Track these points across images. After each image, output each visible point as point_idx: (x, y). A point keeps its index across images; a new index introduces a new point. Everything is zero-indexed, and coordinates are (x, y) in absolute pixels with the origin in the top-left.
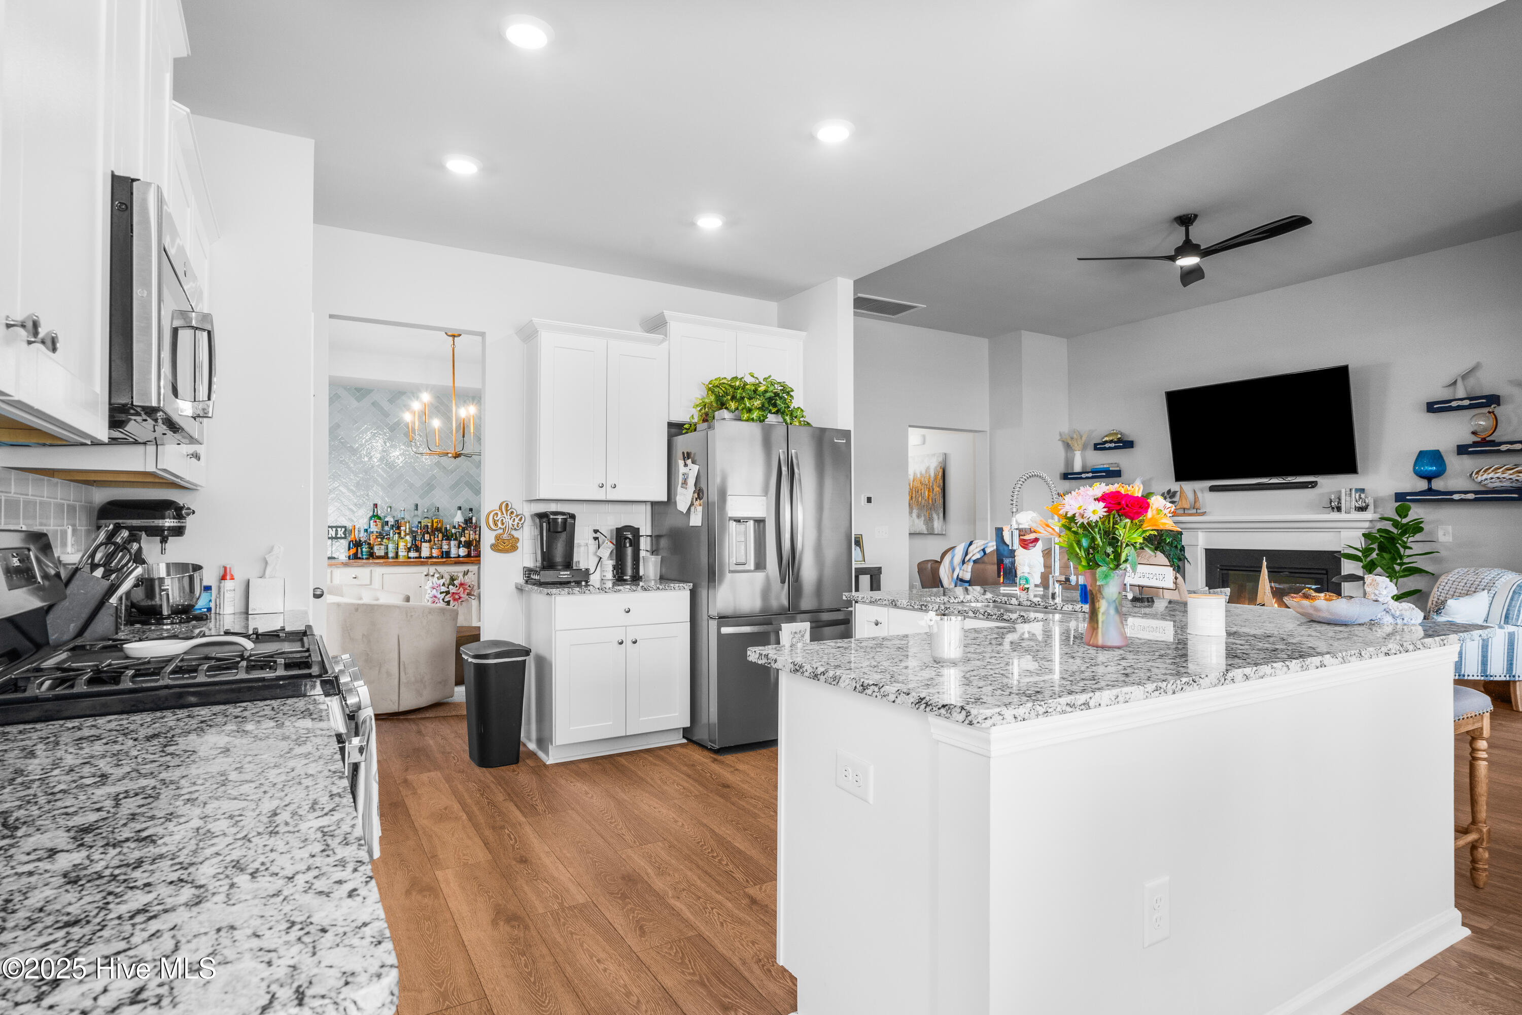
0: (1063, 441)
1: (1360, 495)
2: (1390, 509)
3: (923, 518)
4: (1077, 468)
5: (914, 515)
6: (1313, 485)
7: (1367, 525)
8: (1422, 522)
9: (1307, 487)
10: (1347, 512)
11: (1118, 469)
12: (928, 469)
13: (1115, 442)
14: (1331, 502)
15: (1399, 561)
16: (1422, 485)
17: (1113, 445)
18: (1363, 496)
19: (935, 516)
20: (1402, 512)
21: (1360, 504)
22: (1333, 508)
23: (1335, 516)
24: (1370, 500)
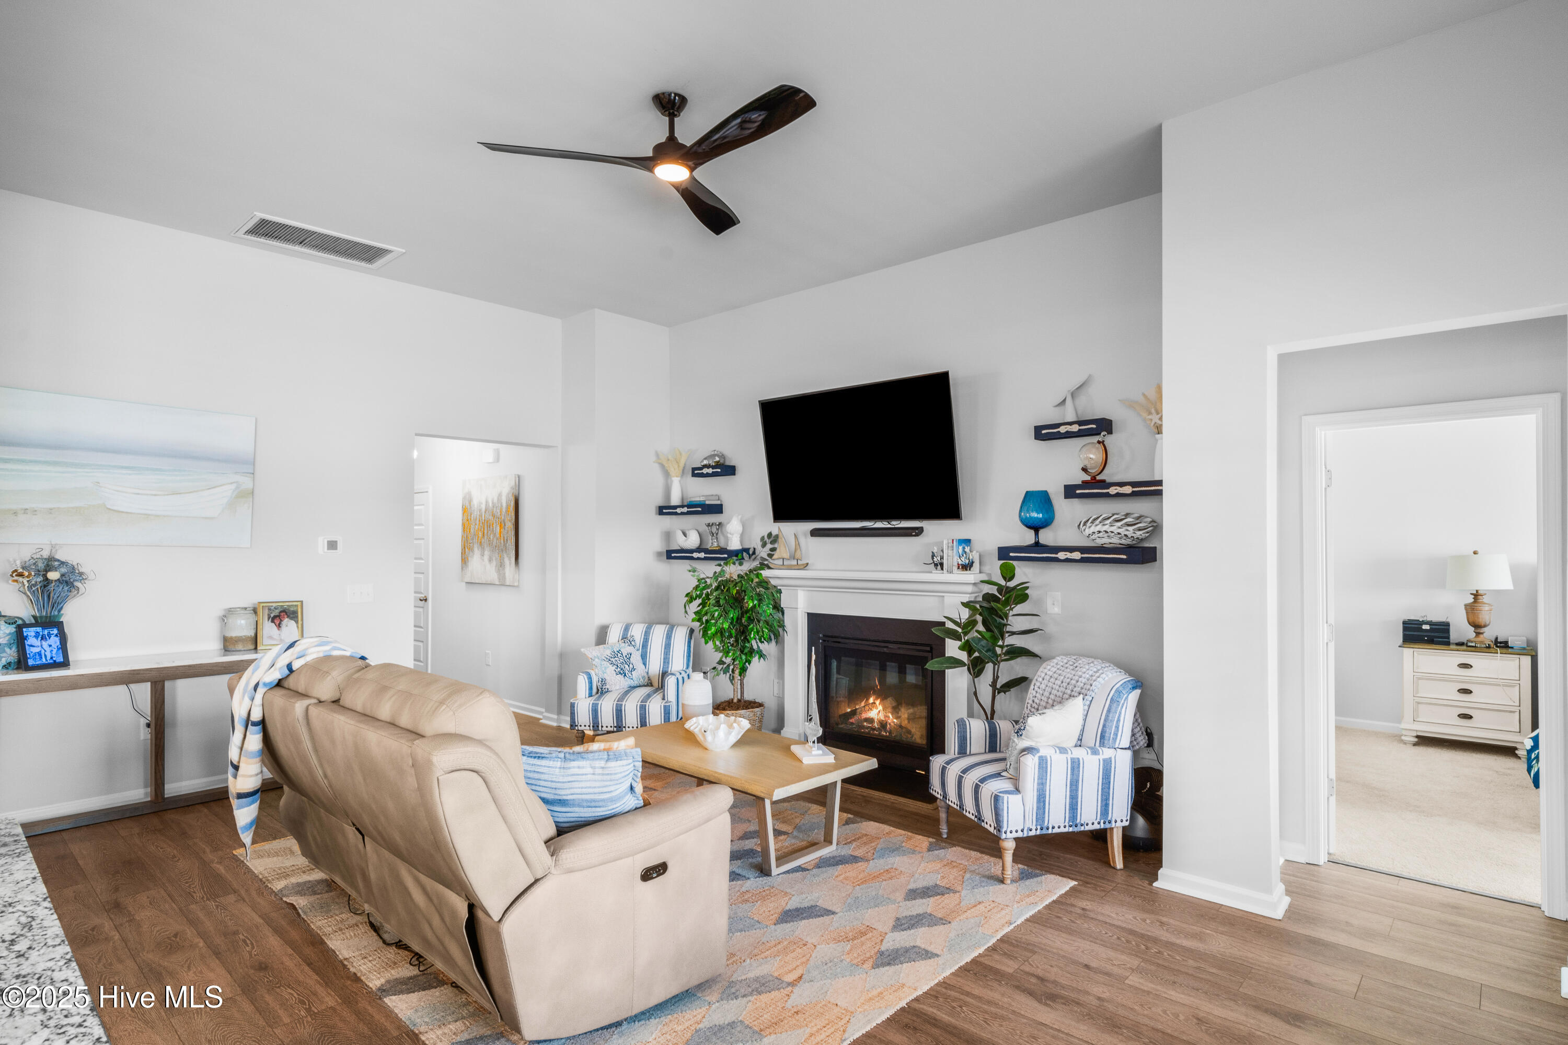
0: (660, 463)
1: (964, 548)
2: (994, 569)
3: (494, 563)
4: (675, 500)
5: (486, 558)
6: (918, 532)
7: (970, 589)
8: (1027, 588)
9: (911, 535)
10: (950, 572)
11: (719, 502)
12: (500, 495)
13: (713, 467)
14: (933, 556)
15: (1000, 643)
16: (1028, 538)
17: (710, 471)
18: (967, 549)
19: (507, 561)
20: (1008, 574)
21: (964, 561)
22: (936, 565)
23: (937, 575)
24: (975, 556)
